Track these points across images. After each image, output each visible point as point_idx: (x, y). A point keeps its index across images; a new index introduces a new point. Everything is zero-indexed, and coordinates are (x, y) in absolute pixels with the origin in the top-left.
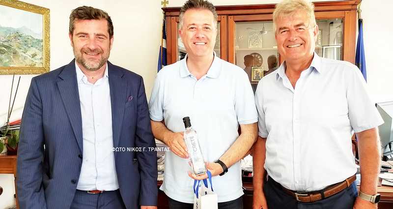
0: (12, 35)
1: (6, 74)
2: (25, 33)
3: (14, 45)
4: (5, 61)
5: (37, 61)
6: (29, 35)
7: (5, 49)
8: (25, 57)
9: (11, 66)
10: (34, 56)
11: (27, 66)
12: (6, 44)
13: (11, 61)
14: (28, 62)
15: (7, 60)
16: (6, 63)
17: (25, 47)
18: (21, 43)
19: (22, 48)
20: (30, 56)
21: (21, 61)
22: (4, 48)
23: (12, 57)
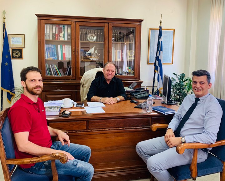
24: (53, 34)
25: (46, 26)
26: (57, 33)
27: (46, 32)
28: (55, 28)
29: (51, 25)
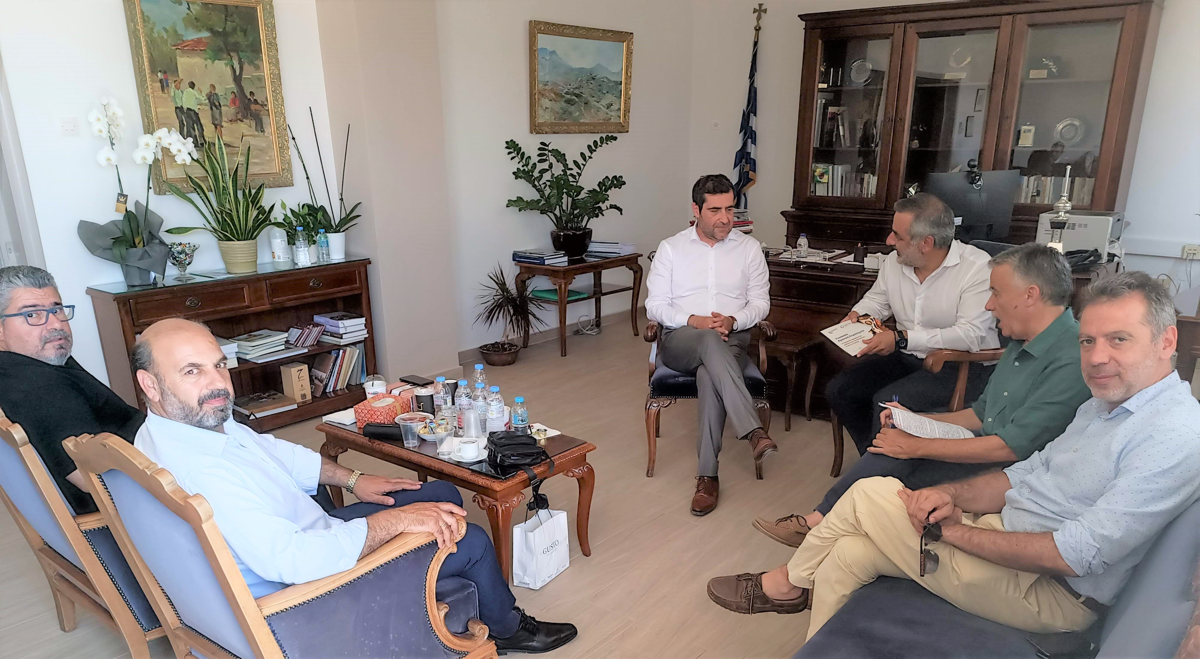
0: (584, 79)
1: (575, 133)
2: (600, 75)
3: (586, 93)
4: (574, 115)
5: (613, 114)
6: (605, 75)
7: (576, 98)
8: (598, 108)
9: (582, 121)
10: (609, 106)
11: (601, 121)
12: (577, 91)
13: (582, 114)
14: (602, 116)
15: (577, 114)
16: (576, 116)
17: (599, 93)
18: (595, 88)
19: (595, 95)
20: (604, 106)
21: (594, 115)
22: (574, 97)
23: (582, 108)
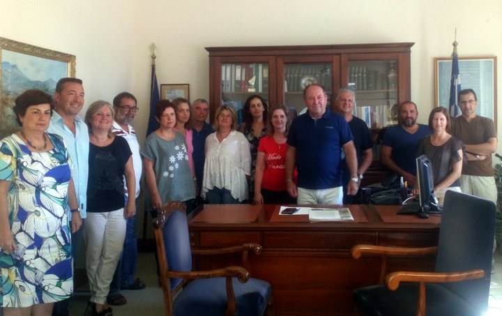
2: (51, 87)
24: (237, 82)
25: (223, 68)
26: (244, 79)
27: (223, 79)
28: (240, 70)
29: (233, 66)
